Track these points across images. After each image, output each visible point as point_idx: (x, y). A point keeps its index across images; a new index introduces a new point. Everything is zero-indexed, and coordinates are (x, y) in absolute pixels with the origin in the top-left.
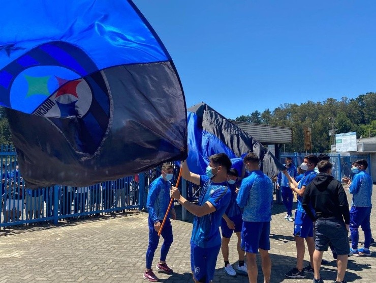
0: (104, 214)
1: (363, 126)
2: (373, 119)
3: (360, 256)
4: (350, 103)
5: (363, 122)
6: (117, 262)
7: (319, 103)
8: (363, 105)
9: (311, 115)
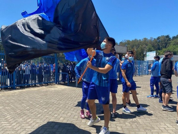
0: (38, 85)
1: (159, 51)
2: (163, 48)
3: (154, 98)
4: (154, 40)
5: (159, 49)
6: (45, 102)
7: (140, 40)
8: (159, 41)
9: (136, 46)
